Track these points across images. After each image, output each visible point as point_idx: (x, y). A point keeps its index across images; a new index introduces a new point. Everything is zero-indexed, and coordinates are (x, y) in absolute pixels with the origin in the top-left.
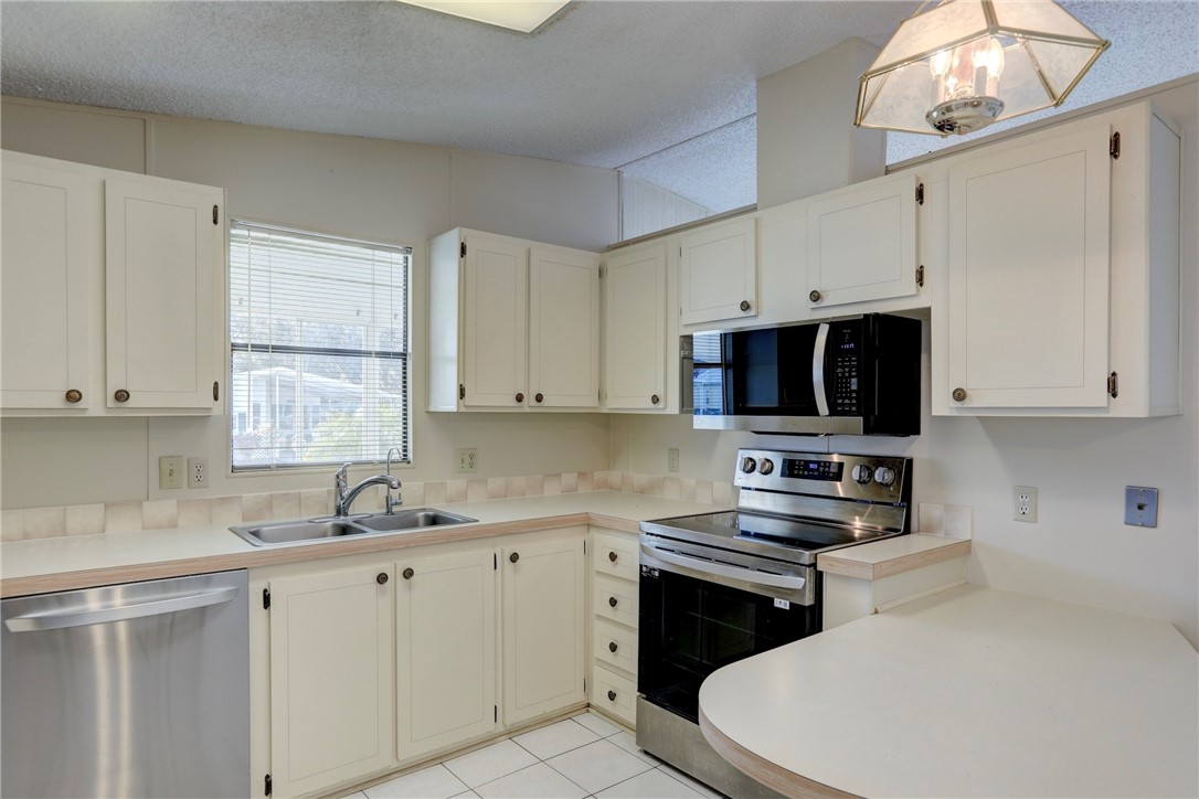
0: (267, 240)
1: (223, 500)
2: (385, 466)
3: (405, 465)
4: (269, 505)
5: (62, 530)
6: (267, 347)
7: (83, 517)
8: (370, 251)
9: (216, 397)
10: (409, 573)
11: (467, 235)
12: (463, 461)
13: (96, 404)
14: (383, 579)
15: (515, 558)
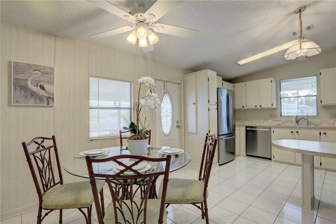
0: (286, 81)
1: (279, 120)
2: (307, 116)
3: (317, 116)
4: (286, 122)
5: (259, 123)
6: (287, 97)
7: (262, 121)
8: (307, 78)
9: (272, 105)
10: (297, 132)
11: (321, 71)
12: (333, 116)
13: (258, 107)
14: (292, 132)
15: (325, 134)
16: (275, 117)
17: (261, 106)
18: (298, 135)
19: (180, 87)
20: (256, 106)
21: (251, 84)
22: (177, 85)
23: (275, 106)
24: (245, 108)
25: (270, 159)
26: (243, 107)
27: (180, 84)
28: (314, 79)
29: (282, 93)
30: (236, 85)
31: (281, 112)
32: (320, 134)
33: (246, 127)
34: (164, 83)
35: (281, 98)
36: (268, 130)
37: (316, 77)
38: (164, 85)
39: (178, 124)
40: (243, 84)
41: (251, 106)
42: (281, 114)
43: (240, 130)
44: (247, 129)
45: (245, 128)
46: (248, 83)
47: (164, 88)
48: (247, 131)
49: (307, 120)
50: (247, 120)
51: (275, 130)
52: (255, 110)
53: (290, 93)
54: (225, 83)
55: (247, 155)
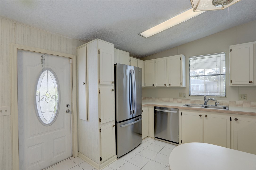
0: (195, 59)
1: (188, 100)
2: (215, 97)
3: (225, 97)
4: (195, 101)
5: (169, 101)
6: (195, 76)
7: (171, 100)
8: (216, 55)
9: (181, 84)
10: (206, 116)
11: (232, 47)
12: (241, 97)
13: (168, 86)
14: (200, 116)
15: (236, 120)
16: (184, 96)
17: (170, 85)
18: (207, 119)
19: (71, 62)
20: (165, 85)
21: (161, 61)
22: (67, 60)
23: (184, 85)
24: (155, 86)
25: (178, 143)
26: (153, 85)
27: (71, 58)
28: (222, 57)
29: (191, 71)
30: (146, 62)
31: (190, 91)
32: (231, 120)
33: (155, 108)
34: (42, 57)
35: (190, 76)
36: (176, 112)
37: (224, 54)
38: (42, 59)
39: (68, 108)
40: (153, 61)
41: (160, 84)
42: (190, 93)
43: (148, 110)
44: (156, 109)
45: (153, 109)
46: (158, 60)
47: (42, 63)
48: (155, 112)
49: (215, 101)
50: (158, 98)
51: (184, 112)
52: (164, 89)
53: (198, 72)
54: (133, 59)
55: (155, 137)
